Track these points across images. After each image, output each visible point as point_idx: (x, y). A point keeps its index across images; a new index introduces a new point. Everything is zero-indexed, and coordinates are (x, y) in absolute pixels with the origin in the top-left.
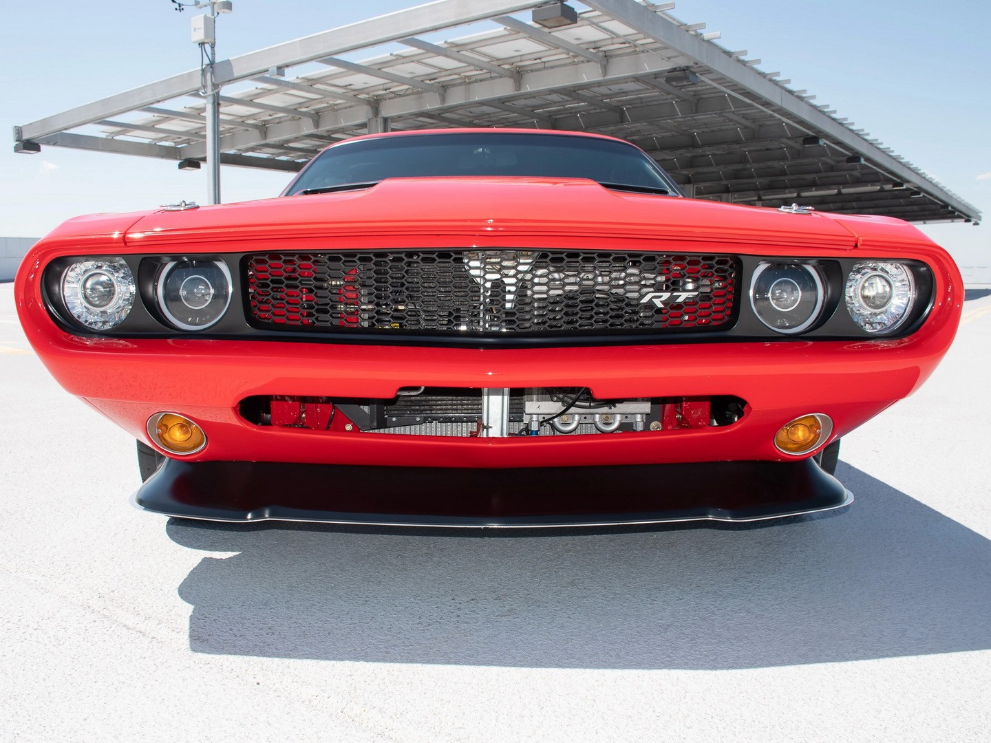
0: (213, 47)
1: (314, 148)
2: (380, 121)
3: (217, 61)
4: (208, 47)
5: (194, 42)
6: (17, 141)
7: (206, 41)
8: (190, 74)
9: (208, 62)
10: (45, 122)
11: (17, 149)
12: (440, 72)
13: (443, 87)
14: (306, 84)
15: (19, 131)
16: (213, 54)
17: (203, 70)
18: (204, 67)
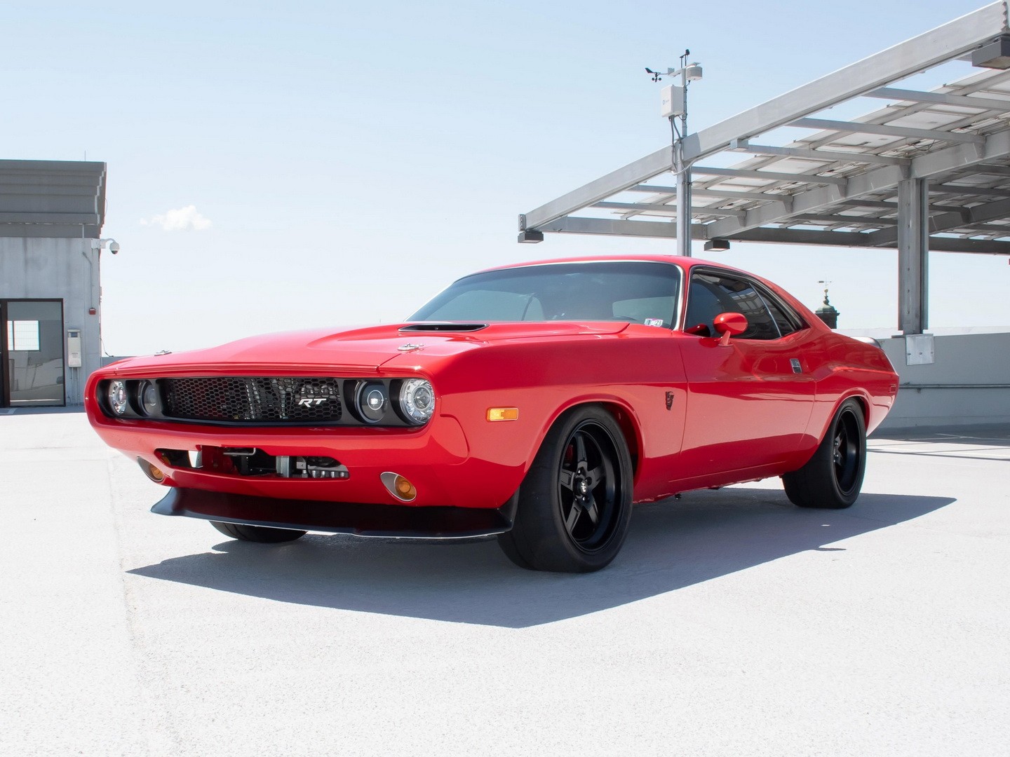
0: (684, 120)
1: (877, 216)
2: (913, 182)
3: (688, 135)
4: (678, 121)
5: (663, 116)
6: (521, 230)
7: (675, 114)
8: (663, 151)
9: (678, 138)
10: (544, 208)
11: (520, 241)
12: (968, 118)
13: (983, 134)
14: (807, 148)
15: (523, 219)
16: (685, 127)
17: (674, 146)
18: (675, 142)
